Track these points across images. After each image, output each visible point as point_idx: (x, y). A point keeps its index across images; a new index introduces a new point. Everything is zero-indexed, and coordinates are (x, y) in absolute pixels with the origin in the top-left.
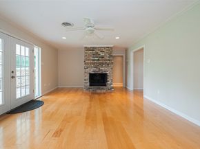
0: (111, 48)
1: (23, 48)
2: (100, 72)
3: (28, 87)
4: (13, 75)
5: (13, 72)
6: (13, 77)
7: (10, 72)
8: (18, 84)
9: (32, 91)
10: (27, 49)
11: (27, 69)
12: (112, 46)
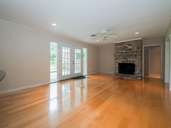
1: (78, 50)
2: (128, 62)
3: (80, 69)
4: (73, 62)
5: (73, 61)
6: (74, 64)
7: (72, 61)
8: (76, 67)
9: (82, 71)
10: (80, 50)
11: (80, 60)
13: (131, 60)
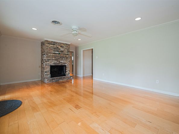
0: (69, 45)
2: (60, 64)
12: (70, 43)
13: (62, 62)
